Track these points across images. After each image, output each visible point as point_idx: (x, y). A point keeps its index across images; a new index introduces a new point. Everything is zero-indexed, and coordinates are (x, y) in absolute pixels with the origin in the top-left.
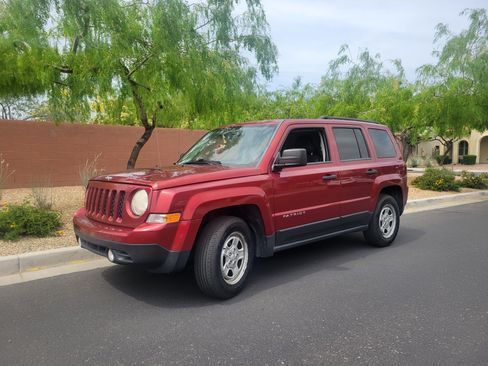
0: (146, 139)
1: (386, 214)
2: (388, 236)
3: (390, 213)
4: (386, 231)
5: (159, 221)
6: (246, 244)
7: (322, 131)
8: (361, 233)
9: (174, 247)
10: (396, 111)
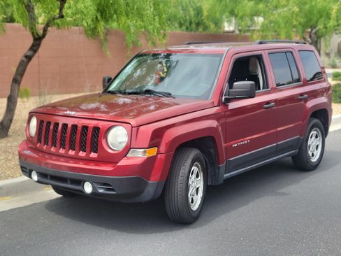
0: (35, 51)
1: (314, 138)
2: (314, 160)
3: (317, 137)
4: (313, 155)
5: (139, 156)
6: (202, 173)
7: (259, 58)
8: (290, 158)
9: (152, 178)
10: (311, 12)
